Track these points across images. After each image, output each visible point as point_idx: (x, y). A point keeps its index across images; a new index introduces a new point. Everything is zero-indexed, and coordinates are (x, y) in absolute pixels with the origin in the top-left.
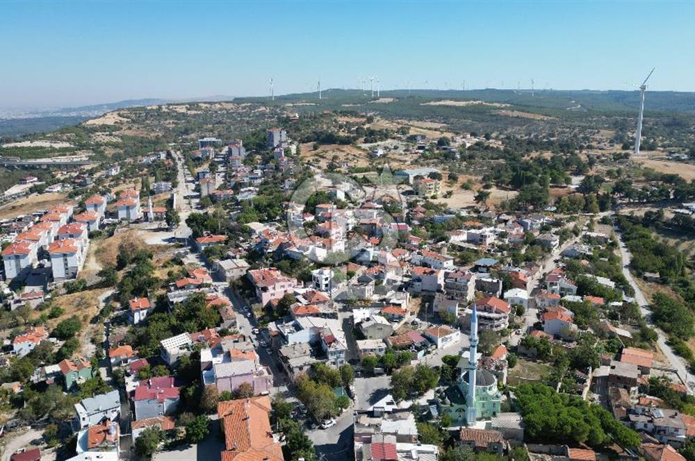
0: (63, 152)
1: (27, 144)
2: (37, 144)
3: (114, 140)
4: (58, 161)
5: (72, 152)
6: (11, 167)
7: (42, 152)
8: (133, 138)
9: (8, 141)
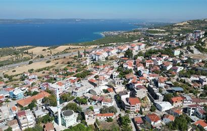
0: (162, 32)
1: (154, 30)
2: (157, 30)
3: (178, 30)
4: (159, 35)
5: (164, 32)
6: (148, 35)
7: (157, 32)
8: (184, 29)
9: (150, 28)
